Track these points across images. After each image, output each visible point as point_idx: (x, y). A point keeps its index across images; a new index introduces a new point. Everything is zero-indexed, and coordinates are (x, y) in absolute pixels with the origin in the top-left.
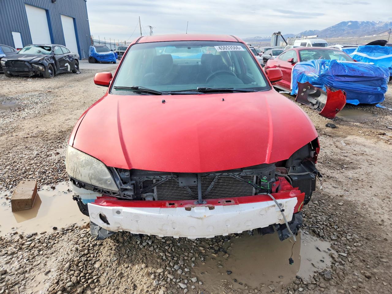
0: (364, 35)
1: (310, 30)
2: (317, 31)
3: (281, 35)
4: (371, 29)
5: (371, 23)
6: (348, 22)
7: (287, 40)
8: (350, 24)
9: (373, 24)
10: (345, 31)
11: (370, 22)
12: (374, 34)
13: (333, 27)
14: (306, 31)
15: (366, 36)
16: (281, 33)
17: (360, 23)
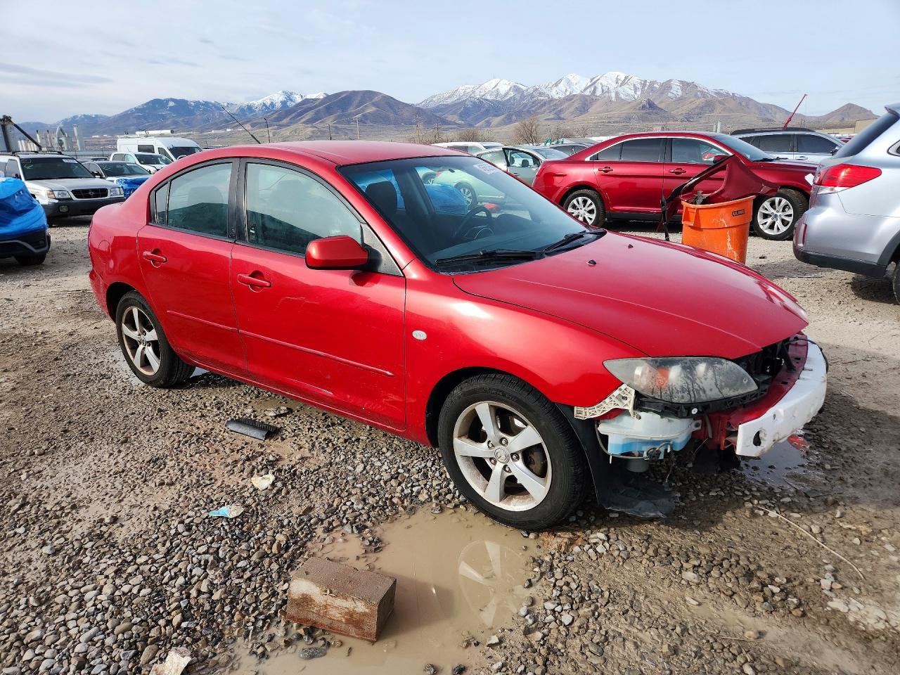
0: (209, 129)
1: (84, 115)
2: (102, 116)
3: (16, 126)
4: (218, 117)
5: (214, 105)
6: (168, 101)
7: (36, 137)
8: (171, 104)
9: (218, 107)
10: (168, 119)
11: (211, 103)
12: (227, 127)
13: (137, 110)
14: (75, 117)
15: (213, 131)
16: (12, 120)
17: (193, 104)
